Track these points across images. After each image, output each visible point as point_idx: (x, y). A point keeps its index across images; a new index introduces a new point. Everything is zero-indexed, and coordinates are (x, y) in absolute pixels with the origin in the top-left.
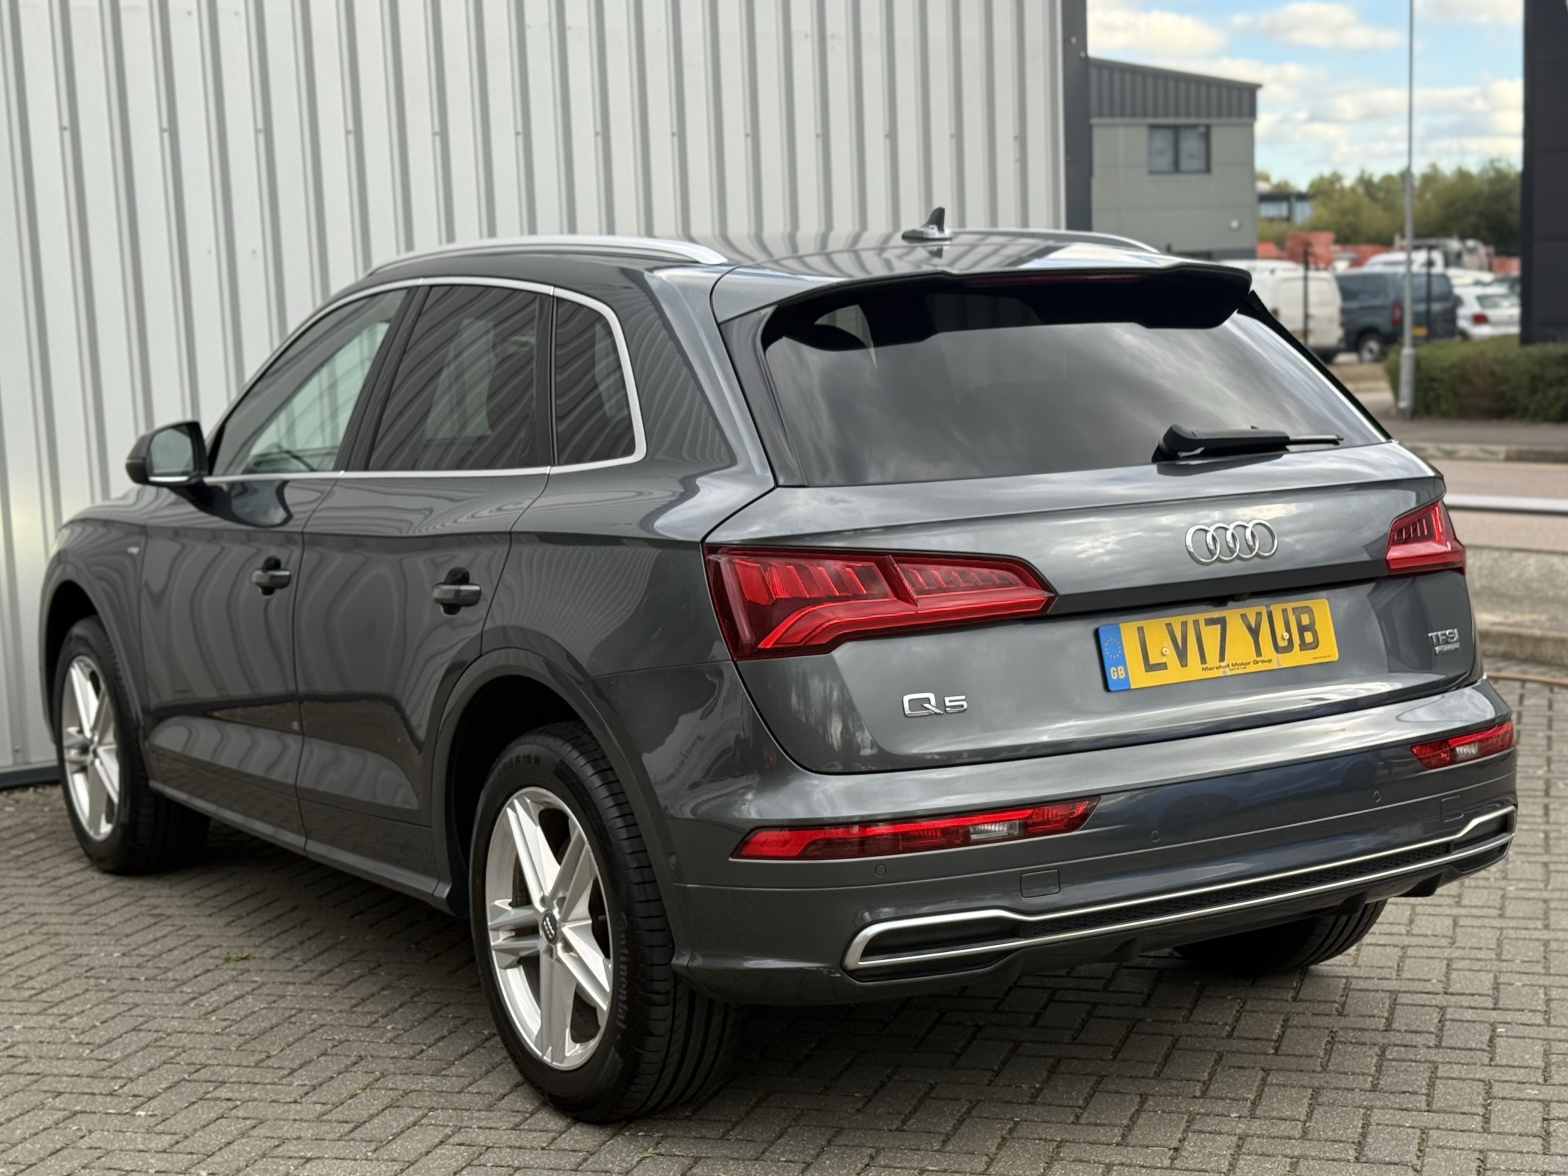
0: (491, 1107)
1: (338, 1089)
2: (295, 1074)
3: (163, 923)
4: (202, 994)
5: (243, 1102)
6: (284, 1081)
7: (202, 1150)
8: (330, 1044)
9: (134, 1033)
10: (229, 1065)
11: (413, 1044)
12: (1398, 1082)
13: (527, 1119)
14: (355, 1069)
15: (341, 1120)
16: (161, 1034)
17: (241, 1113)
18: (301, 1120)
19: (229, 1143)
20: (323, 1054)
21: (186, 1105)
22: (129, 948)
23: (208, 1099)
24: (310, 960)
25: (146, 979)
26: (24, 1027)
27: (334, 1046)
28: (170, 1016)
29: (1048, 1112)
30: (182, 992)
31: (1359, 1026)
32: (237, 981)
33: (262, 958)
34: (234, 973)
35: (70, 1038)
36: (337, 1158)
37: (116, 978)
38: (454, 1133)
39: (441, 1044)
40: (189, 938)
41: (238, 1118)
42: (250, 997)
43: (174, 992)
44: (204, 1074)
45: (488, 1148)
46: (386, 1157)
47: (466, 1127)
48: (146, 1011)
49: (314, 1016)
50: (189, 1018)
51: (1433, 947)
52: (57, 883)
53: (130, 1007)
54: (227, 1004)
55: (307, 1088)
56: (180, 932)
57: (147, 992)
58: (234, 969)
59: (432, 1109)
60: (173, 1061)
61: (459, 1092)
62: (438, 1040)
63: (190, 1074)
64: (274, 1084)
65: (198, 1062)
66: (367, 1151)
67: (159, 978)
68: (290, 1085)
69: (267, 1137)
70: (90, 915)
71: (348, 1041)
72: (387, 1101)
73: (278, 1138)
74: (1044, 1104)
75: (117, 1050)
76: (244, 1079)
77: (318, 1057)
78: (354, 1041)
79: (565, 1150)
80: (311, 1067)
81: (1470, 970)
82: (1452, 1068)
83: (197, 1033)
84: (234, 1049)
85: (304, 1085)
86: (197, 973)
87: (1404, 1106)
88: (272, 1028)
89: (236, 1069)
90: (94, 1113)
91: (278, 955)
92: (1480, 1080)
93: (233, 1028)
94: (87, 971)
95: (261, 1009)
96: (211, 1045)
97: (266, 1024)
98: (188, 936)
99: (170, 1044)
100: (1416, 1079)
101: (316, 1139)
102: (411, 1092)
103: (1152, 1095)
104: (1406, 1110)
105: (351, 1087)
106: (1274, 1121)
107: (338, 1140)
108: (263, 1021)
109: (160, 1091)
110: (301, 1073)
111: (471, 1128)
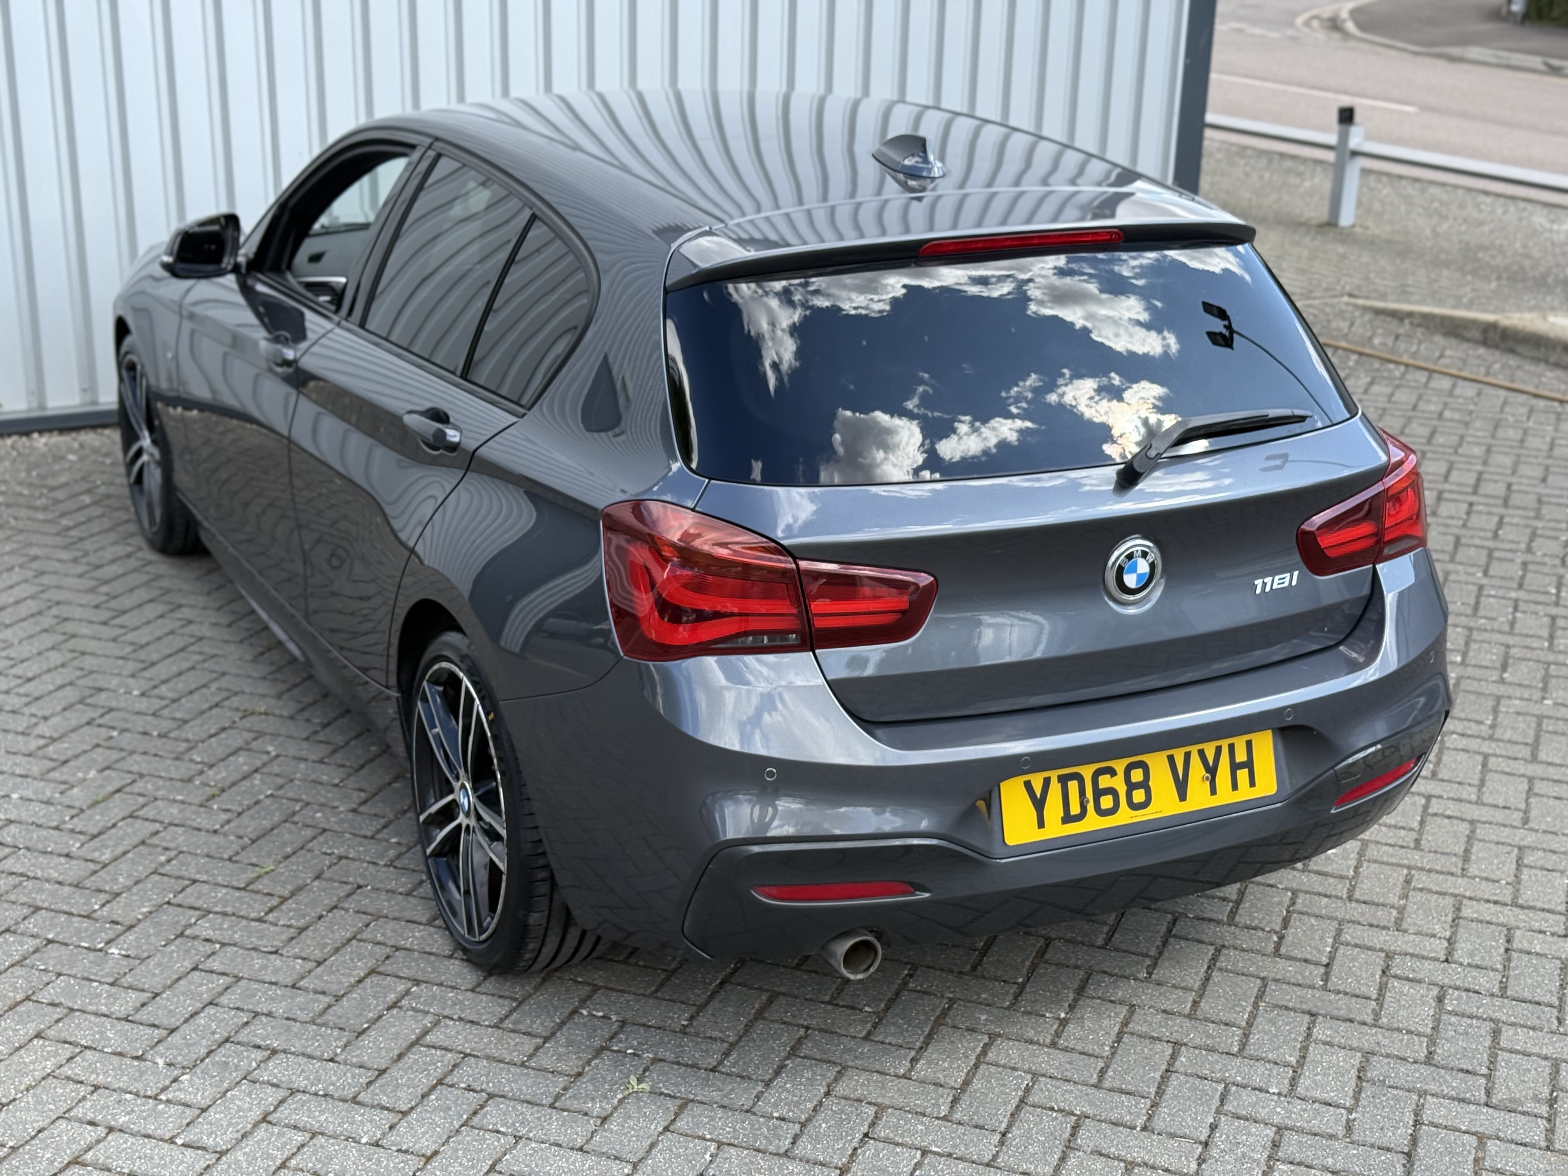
1: (323, 938)
2: (284, 907)
3: (192, 648)
4: (210, 766)
5: (223, 945)
6: (271, 917)
7: (166, 1023)
8: (327, 862)
9: (130, 820)
10: (219, 885)
12: (1457, 1053)
14: (345, 904)
15: (319, 989)
16: (158, 825)
17: (215, 964)
18: (279, 985)
19: (196, 1013)
20: (318, 877)
21: (163, 943)
22: (150, 683)
23: (188, 937)
24: (329, 724)
25: (160, 736)
26: (21, 798)
27: (330, 867)
28: (172, 797)
29: (1070, 1063)
30: (191, 760)
31: (1417, 951)
32: (249, 750)
33: (281, 715)
34: (248, 736)
35: (65, 822)
36: (303, 1054)
37: (129, 731)
38: (433, 1026)
40: (214, 676)
41: (213, 972)
42: (258, 776)
43: (183, 760)
44: (190, 897)
45: (467, 1055)
46: (354, 1060)
47: (447, 1018)
48: (149, 786)
49: (319, 815)
50: (190, 804)
51: (1505, 826)
52: (98, 574)
53: (133, 777)
54: (234, 784)
55: (292, 930)
56: (206, 665)
57: (156, 755)
58: (250, 730)
59: (417, 982)
60: (162, 871)
63: (177, 893)
64: (260, 920)
65: (185, 874)
66: (337, 1047)
67: (172, 735)
68: (275, 923)
69: (237, 1009)
70: (122, 627)
71: (347, 858)
72: (371, 963)
73: (248, 1010)
74: (1066, 1050)
75: (107, 848)
76: (229, 910)
77: (312, 881)
78: (353, 859)
79: (545, 1070)
80: (302, 897)
81: (1542, 868)
82: (1517, 1034)
83: (195, 829)
84: (227, 859)
85: (289, 926)
86: (213, 731)
87: (1462, 1096)
88: (272, 829)
89: (224, 891)
90: (66, 945)
91: (298, 712)
92: (1546, 1058)
93: (232, 824)
94: (102, 716)
95: (267, 797)
96: (205, 851)
97: (266, 824)
98: (213, 671)
99: (164, 844)
100: (1477, 1049)
101: (288, 1019)
102: (399, 950)
103: (1185, 1044)
104: (1463, 1100)
105: (337, 936)
106: (1316, 1105)
107: (310, 1022)
108: (264, 818)
109: (140, 917)
110: (291, 904)
111: (452, 1019)
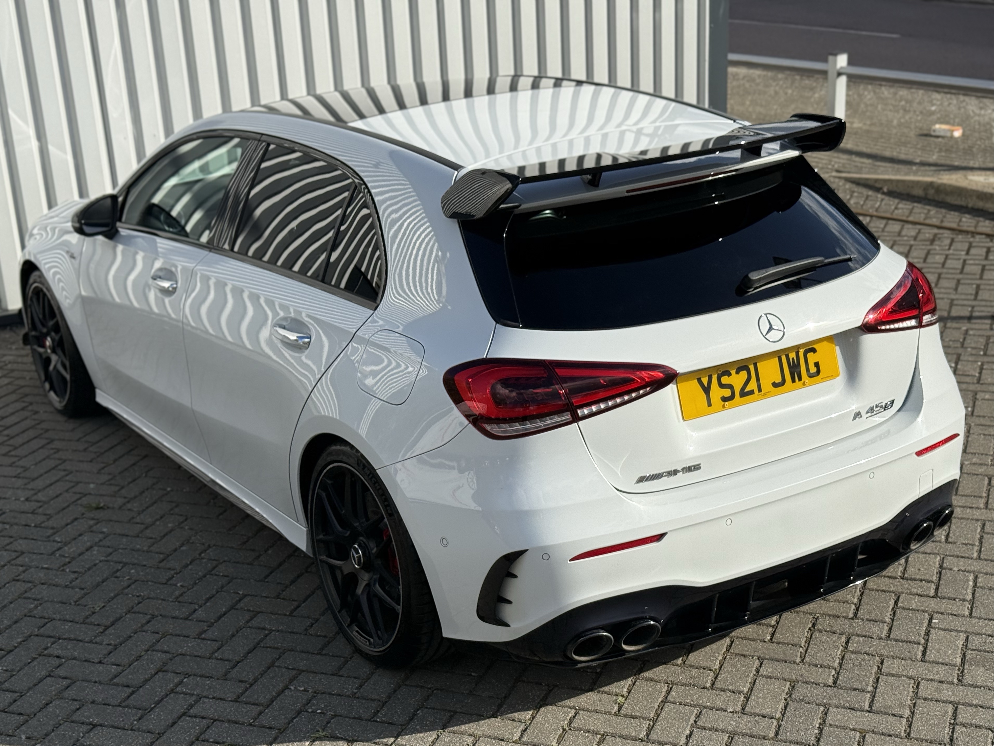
0: (226, 675)
1: (130, 651)
2: (107, 632)
3: (60, 467)
4: (66, 544)
5: (68, 659)
6: (98, 639)
7: (28, 711)
8: (136, 602)
9: (14, 582)
10: (67, 621)
11: (191, 603)
12: (852, 677)
13: (247, 689)
14: (145, 628)
15: (125, 684)
16: (30, 584)
17: (61, 672)
18: (100, 683)
19: (47, 704)
20: (129, 612)
21: (29, 661)
22: (32, 492)
23: (44, 655)
24: (143, 511)
25: (36, 526)
27: (137, 604)
28: (41, 566)
30: (54, 541)
31: (835, 612)
32: (92, 532)
33: (113, 508)
34: (92, 522)
36: (113, 726)
37: (16, 524)
38: (196, 703)
39: (208, 604)
40: (72, 484)
41: (60, 677)
42: (96, 548)
43: (49, 541)
44: (48, 629)
45: (215, 720)
46: (144, 728)
47: (205, 697)
48: (27, 560)
49: (133, 571)
50: (52, 569)
53: (17, 554)
54: (80, 555)
55: (111, 647)
56: (67, 478)
57: (33, 539)
58: (93, 519)
59: (187, 675)
60: (32, 614)
61: (209, 658)
62: (208, 600)
63: (40, 628)
64: (91, 642)
65: (46, 615)
66: (134, 720)
67: (43, 525)
68: (101, 644)
69: (73, 700)
70: (16, 456)
71: (148, 598)
72: (160, 664)
73: (80, 700)
76: (72, 636)
77: (126, 614)
78: (153, 598)
79: (264, 727)
80: (119, 625)
82: (893, 662)
83: (54, 585)
84: (73, 604)
85: (109, 645)
86: (69, 521)
87: (853, 705)
88: (102, 582)
89: (70, 624)
91: (124, 504)
93: (78, 581)
95: (100, 561)
96: (60, 599)
97: (99, 579)
98: (71, 482)
99: (33, 596)
100: (866, 675)
101: (104, 704)
102: (177, 655)
104: (854, 709)
105: (139, 648)
106: (757, 718)
107: (120, 706)
108: (98, 575)
109: (16, 645)
110: (111, 630)
111: (208, 698)
